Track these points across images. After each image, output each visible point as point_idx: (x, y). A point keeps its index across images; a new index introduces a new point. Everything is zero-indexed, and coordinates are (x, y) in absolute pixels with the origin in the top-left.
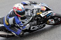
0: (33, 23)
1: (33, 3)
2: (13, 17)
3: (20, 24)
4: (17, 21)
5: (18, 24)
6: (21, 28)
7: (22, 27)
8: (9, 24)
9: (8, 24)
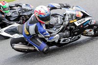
0: (64, 34)
1: (65, 5)
2: (35, 24)
3: (44, 33)
4: (40, 30)
5: (42, 33)
6: (47, 39)
7: (48, 37)
8: (30, 34)
9: (28, 33)
